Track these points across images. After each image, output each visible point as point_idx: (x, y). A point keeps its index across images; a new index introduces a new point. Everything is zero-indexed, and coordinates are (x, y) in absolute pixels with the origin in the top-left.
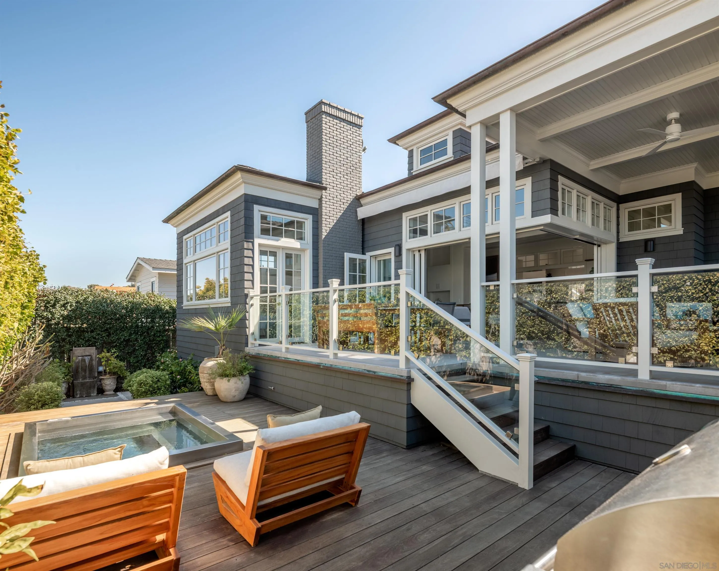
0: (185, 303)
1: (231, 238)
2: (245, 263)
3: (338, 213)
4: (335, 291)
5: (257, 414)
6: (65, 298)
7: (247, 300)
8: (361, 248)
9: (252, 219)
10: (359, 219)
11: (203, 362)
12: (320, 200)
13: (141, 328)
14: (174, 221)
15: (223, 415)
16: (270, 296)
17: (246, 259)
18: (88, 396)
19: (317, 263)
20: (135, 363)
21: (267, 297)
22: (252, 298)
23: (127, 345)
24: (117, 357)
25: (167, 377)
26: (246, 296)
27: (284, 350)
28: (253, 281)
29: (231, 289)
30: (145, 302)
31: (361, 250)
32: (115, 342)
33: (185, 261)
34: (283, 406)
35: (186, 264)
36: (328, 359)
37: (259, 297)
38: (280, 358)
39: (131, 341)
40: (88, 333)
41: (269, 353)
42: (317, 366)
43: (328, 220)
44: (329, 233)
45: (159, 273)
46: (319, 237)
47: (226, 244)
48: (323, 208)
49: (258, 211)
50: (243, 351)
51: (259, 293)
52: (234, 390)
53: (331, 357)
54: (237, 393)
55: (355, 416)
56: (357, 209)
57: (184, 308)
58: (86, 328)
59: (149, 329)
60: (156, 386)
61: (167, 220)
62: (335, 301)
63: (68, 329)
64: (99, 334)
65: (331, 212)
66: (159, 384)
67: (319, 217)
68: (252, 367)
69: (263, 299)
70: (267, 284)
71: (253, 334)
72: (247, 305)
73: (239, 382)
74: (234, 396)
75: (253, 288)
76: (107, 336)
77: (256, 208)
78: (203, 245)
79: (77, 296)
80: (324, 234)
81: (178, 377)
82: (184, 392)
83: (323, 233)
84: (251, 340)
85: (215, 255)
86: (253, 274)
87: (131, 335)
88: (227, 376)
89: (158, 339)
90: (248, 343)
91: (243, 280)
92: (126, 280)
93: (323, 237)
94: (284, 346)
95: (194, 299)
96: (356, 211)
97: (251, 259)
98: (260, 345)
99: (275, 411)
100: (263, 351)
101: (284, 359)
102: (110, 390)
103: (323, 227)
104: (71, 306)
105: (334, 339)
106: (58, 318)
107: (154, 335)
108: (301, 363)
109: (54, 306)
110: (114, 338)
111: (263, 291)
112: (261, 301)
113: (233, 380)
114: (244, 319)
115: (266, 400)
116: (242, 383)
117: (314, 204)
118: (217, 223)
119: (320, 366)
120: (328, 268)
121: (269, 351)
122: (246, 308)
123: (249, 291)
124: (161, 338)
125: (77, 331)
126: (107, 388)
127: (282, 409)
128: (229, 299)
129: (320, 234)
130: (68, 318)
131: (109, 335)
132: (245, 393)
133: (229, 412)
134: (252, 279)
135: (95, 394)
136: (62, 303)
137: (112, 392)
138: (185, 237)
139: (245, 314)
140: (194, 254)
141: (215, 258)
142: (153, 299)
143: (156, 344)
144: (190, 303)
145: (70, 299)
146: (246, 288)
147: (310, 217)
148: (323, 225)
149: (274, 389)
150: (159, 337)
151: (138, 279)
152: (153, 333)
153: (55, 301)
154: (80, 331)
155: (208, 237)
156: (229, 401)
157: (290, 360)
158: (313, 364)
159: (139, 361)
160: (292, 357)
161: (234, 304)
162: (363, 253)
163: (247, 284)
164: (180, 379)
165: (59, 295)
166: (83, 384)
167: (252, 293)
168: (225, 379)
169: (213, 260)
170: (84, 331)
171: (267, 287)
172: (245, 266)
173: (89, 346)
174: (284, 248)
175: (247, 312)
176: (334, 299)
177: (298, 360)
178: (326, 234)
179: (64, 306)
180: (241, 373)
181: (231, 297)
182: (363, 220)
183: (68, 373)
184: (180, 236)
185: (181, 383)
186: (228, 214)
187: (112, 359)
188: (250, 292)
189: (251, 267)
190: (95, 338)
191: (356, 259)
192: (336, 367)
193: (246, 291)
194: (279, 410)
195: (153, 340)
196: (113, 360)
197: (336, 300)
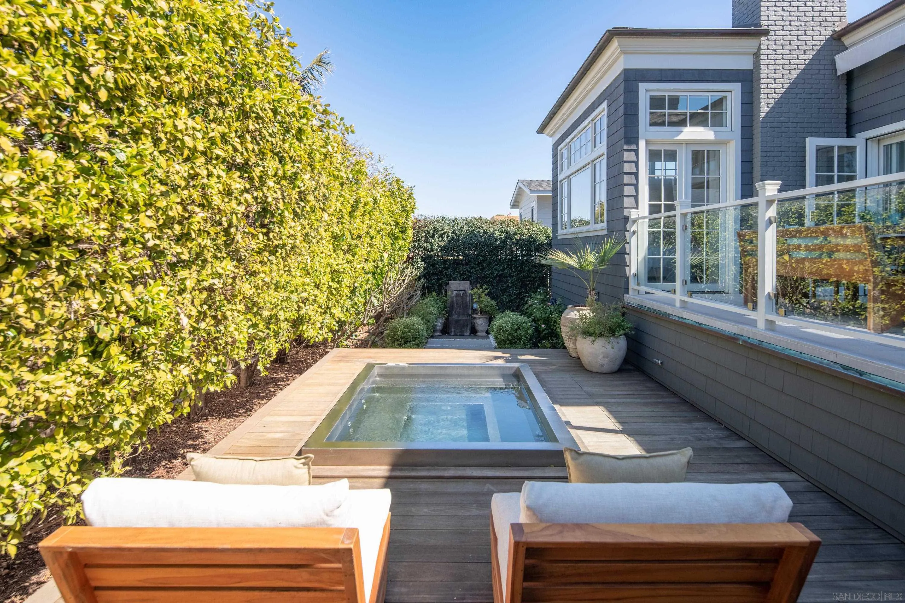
0: (560, 231)
1: (608, 138)
2: (625, 171)
3: (792, 72)
4: (770, 203)
5: (628, 400)
6: (443, 228)
7: (628, 227)
8: (845, 125)
9: (636, 105)
10: (839, 73)
11: (566, 311)
12: (757, 55)
13: (515, 261)
14: (548, 130)
15: (578, 393)
16: (665, 217)
17: (625, 165)
18: (462, 335)
19: (751, 162)
20: (508, 302)
21: (660, 218)
22: (634, 221)
23: (500, 281)
24: (489, 294)
25: (529, 324)
26: (627, 219)
27: (678, 304)
28: (636, 197)
29: (608, 211)
30: (519, 232)
31: (845, 131)
32: (488, 277)
33: (560, 178)
34: (675, 394)
35: (561, 181)
36: (754, 330)
37: (647, 220)
38: (671, 317)
39: (505, 277)
40: (463, 265)
41: (656, 306)
42: (732, 339)
43: (772, 86)
44: (773, 107)
45: (538, 196)
46: (754, 118)
47: (602, 148)
48: (762, 67)
49: (644, 91)
50: (620, 299)
51: (646, 213)
52: (601, 356)
53: (761, 325)
54: (606, 361)
55: (775, 500)
56: (836, 57)
57: (559, 238)
58: (461, 260)
59: (523, 263)
60: (515, 334)
61: (541, 130)
62: (770, 222)
63: (445, 261)
64: (473, 268)
65: (777, 71)
66: (519, 332)
67: (755, 85)
68: (629, 325)
69: (653, 223)
70: (661, 201)
71: (635, 275)
72: (626, 233)
73: (609, 347)
74: (602, 365)
75: (637, 207)
76: (481, 269)
77: (643, 87)
78: (578, 154)
79: (453, 226)
80: (764, 110)
81: (543, 326)
82: (545, 347)
83: (762, 110)
84: (632, 285)
85: (590, 165)
86: (636, 186)
87: (504, 269)
88: (590, 335)
89: (533, 275)
90: (628, 288)
91: (622, 196)
92: (509, 207)
93: (762, 115)
94: (679, 297)
95: (568, 227)
96: (834, 60)
97: (633, 165)
98: (647, 293)
99: (659, 400)
100: (648, 303)
101: (677, 319)
102: (482, 331)
103: (762, 100)
104: (448, 236)
105: (766, 293)
106: (437, 250)
107: (529, 270)
108: (705, 329)
109: (433, 236)
110: (487, 272)
111: (654, 209)
112: (650, 226)
113: (600, 343)
114: (622, 254)
115: (650, 378)
116: (613, 348)
117: (746, 64)
118: (593, 120)
119: (737, 339)
120: (772, 168)
121: (656, 303)
122: (625, 237)
123: (630, 212)
124: (536, 274)
125: (454, 263)
126: (479, 328)
127: (672, 400)
128: (604, 225)
129: (755, 112)
130: (444, 249)
131: (482, 269)
132: (618, 362)
133: (589, 389)
134: (634, 194)
135: (468, 334)
136: (440, 233)
137: (485, 334)
138: (559, 148)
139: (624, 246)
140: (568, 168)
141: (590, 169)
142: (527, 227)
143: (530, 281)
144: (565, 231)
145: (447, 229)
146: (626, 208)
147: (737, 87)
148: (762, 96)
149: (662, 363)
150: (534, 273)
151: (521, 205)
152: (527, 268)
153: (434, 232)
154: (457, 263)
155: (583, 142)
156: (594, 370)
157: (686, 321)
158: (723, 335)
159: (512, 300)
160: (691, 317)
161: (610, 231)
162: (850, 134)
163: (627, 202)
164: (545, 329)
165: (437, 225)
166: (457, 321)
167: (634, 214)
168: (588, 338)
169: (588, 172)
170: (458, 264)
171: (661, 205)
172: (625, 176)
173: (463, 280)
174: (688, 143)
175: (628, 243)
176: (767, 218)
177: (700, 324)
178: (766, 110)
179: (441, 236)
180: (612, 332)
181: (608, 221)
182: (850, 75)
183: (444, 308)
184: (556, 146)
185: (546, 334)
186: (605, 104)
187: (483, 296)
188: (632, 214)
189: (633, 176)
190: (469, 272)
191: (832, 147)
192: (769, 347)
193: (626, 212)
194: (667, 400)
195: (528, 277)
196: (485, 299)
197: (773, 219)
